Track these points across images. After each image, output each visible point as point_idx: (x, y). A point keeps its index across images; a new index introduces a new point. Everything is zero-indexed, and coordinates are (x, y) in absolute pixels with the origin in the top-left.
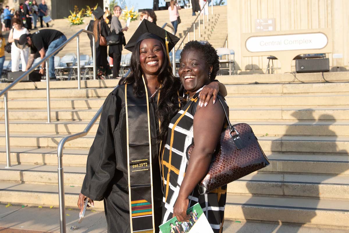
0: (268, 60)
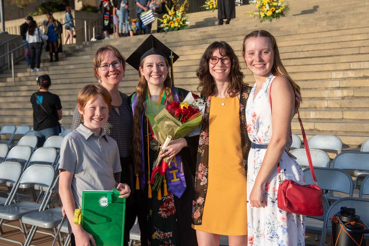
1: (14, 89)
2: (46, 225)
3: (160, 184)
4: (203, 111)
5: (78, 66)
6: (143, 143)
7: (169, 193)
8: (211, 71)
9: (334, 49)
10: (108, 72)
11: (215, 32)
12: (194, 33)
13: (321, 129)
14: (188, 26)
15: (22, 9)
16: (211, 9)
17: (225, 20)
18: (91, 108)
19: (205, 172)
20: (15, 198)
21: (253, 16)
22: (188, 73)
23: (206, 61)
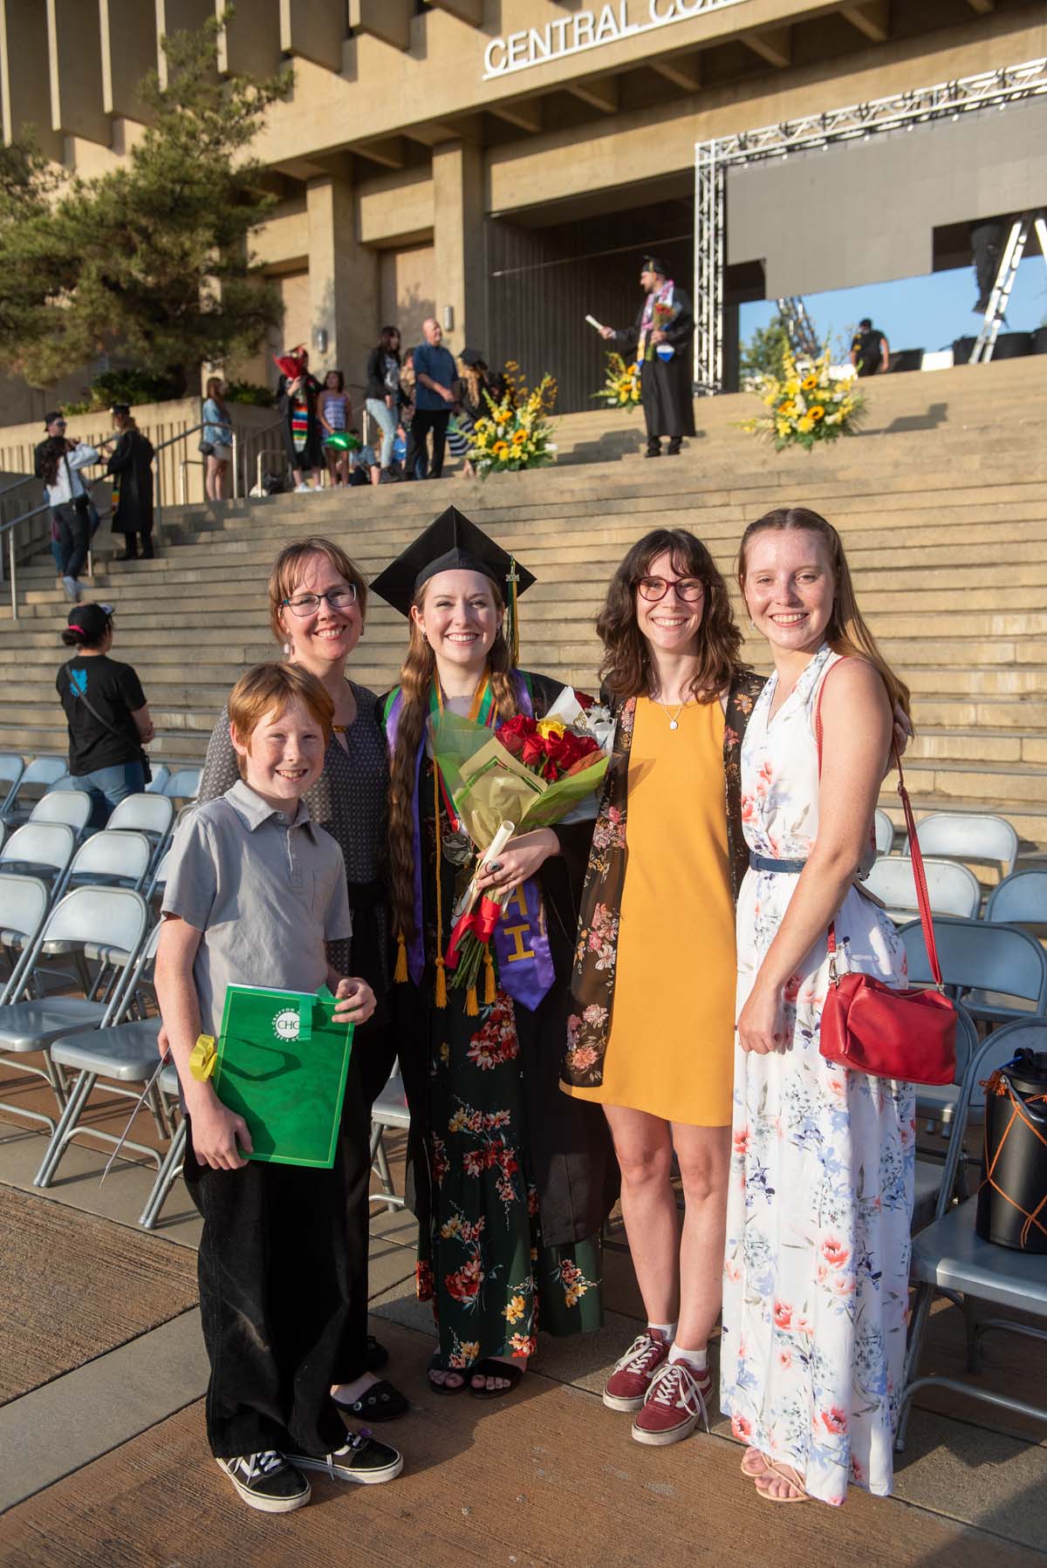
1: (16, 641)
2: (124, 1071)
3: (475, 969)
4: (610, 744)
5: (209, 576)
6: (417, 842)
7: (502, 993)
8: (642, 622)
9: (1002, 543)
10: (314, 622)
11: (638, 480)
12: (571, 479)
13: (954, 792)
14: (551, 457)
15: (41, 392)
16: (624, 405)
17: (665, 440)
18: (272, 736)
19: (609, 930)
20: (29, 984)
21: (754, 430)
22: (548, 605)
23: (627, 589)
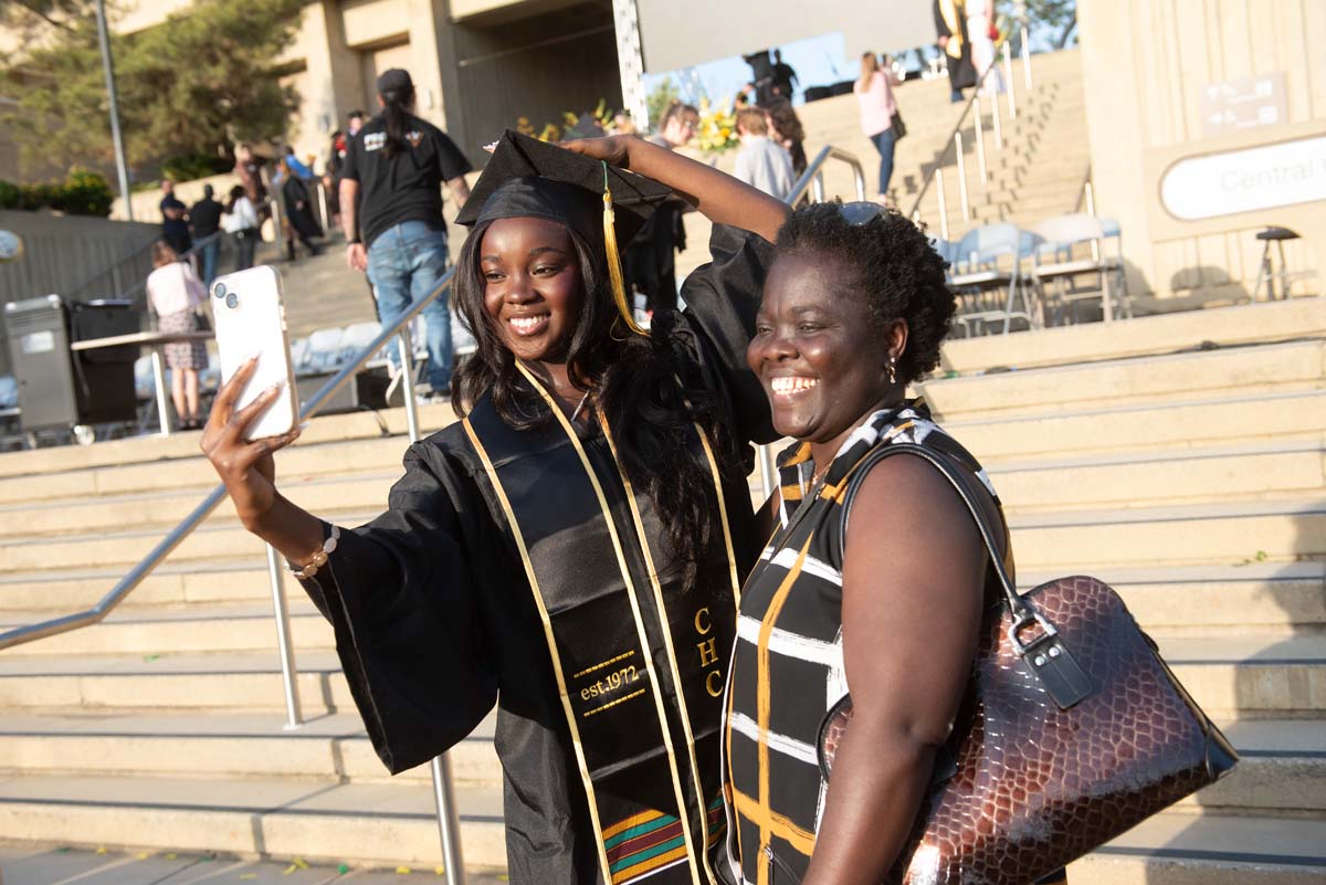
0: (1263, 243)
